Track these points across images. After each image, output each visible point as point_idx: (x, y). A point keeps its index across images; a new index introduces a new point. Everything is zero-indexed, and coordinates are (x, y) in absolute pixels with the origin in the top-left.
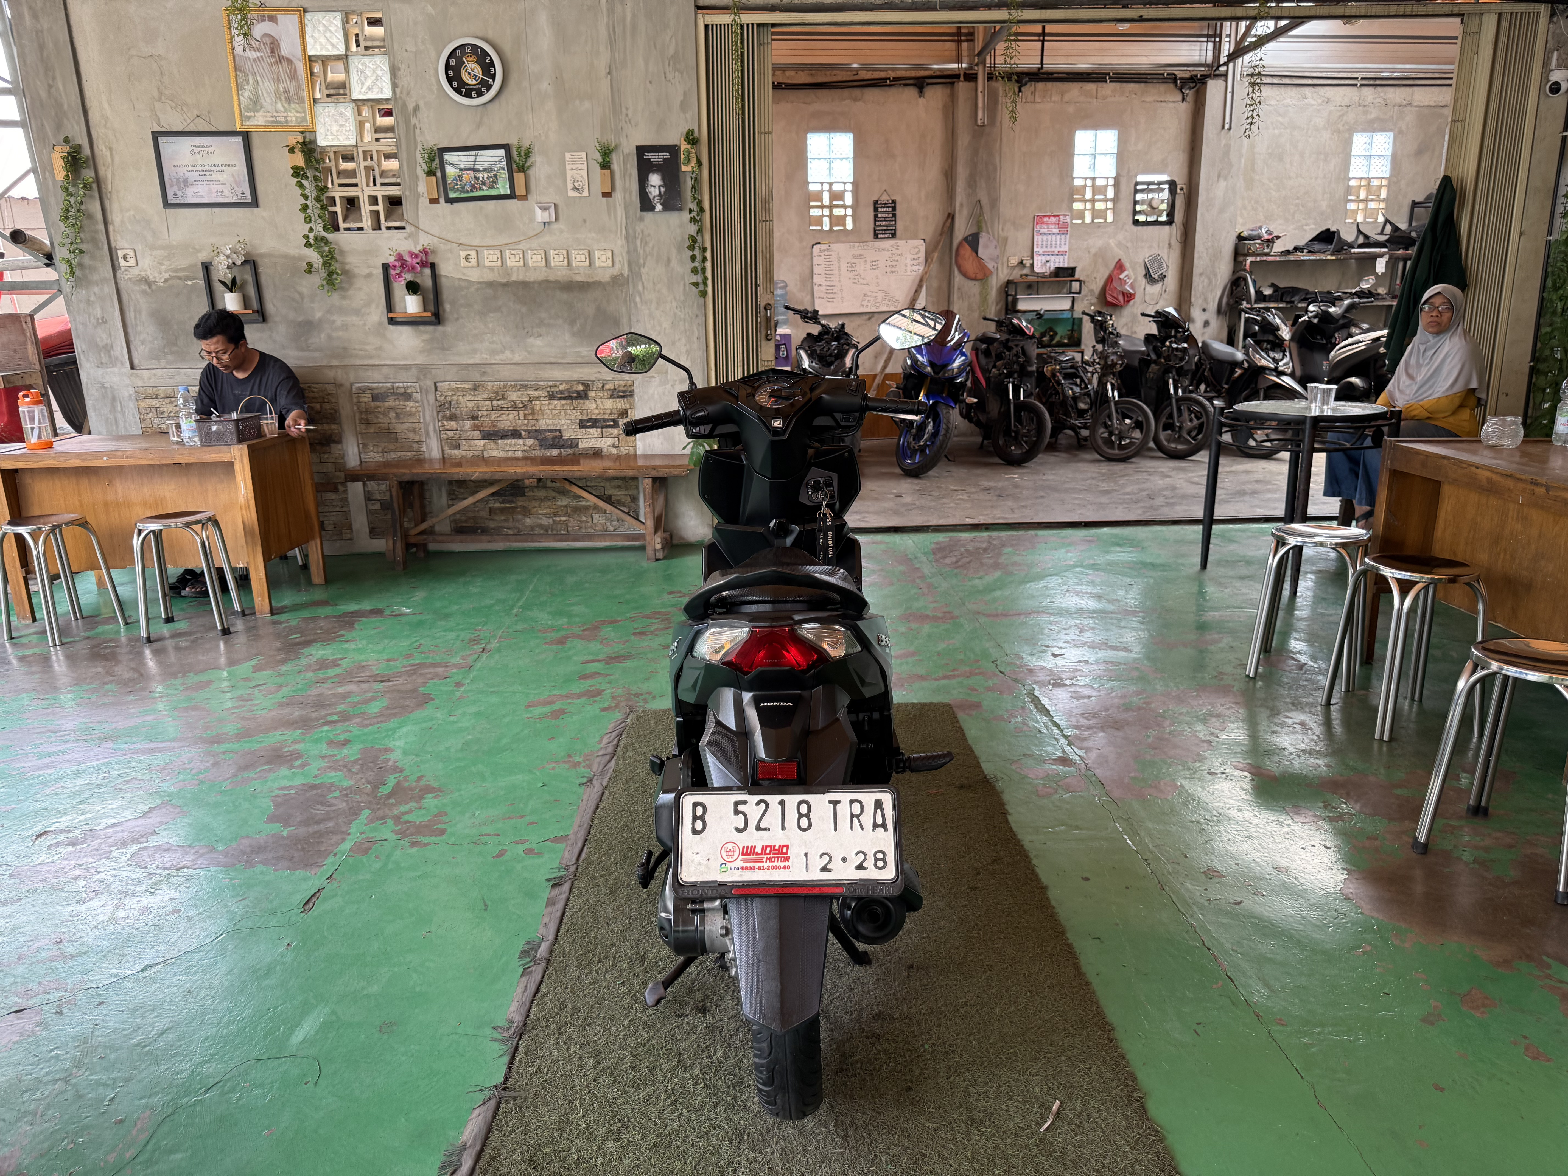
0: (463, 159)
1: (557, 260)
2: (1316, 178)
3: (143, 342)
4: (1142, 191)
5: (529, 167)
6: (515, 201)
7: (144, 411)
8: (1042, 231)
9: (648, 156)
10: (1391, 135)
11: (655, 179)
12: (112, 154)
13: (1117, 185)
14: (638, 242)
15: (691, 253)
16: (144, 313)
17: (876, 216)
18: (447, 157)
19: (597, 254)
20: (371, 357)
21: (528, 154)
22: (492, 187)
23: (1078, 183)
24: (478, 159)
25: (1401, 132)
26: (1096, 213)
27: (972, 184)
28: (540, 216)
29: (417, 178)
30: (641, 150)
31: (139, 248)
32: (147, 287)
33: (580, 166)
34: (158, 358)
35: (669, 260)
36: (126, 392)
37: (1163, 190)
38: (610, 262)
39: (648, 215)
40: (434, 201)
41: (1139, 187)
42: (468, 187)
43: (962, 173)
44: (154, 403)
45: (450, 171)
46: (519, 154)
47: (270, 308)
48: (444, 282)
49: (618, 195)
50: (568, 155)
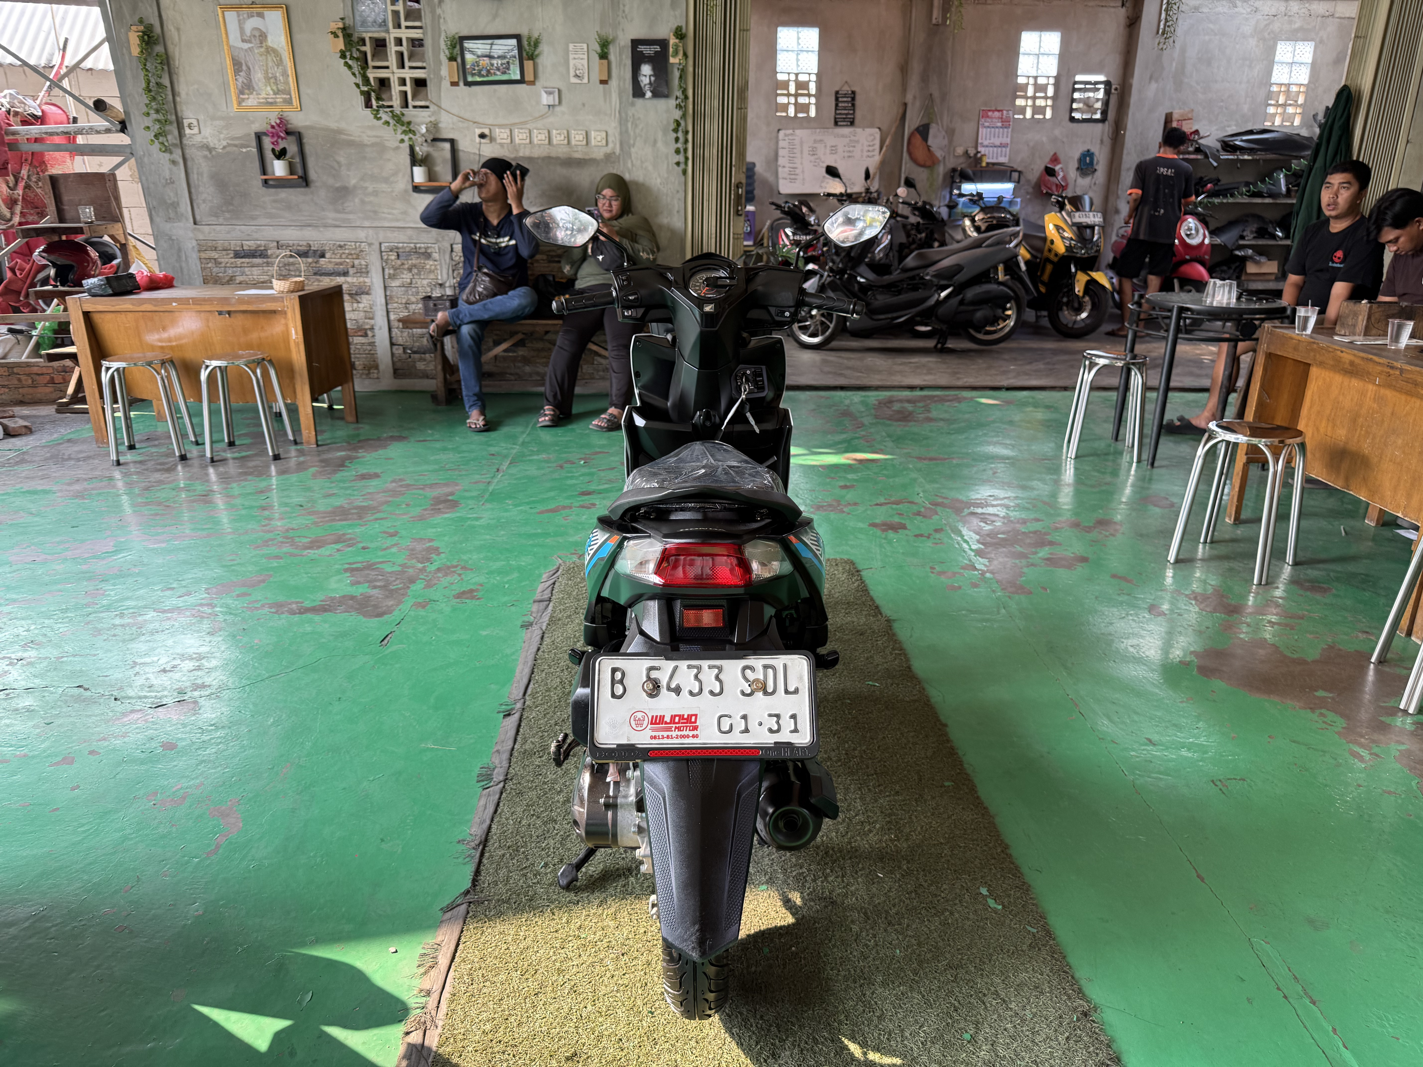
0: (480, 47)
1: (558, 139)
2: (1240, 83)
3: (204, 201)
4: (1080, 90)
5: (537, 56)
6: (524, 86)
7: (204, 261)
8: (987, 124)
9: (641, 48)
10: (1312, 44)
11: (646, 70)
12: (179, 35)
13: (1057, 85)
14: (629, 125)
15: (675, 135)
16: (205, 175)
17: (837, 105)
18: (468, 44)
19: (593, 134)
20: (397, 220)
21: (537, 44)
22: (504, 73)
23: (1021, 80)
24: (494, 47)
25: (1321, 41)
26: (1037, 110)
27: (925, 79)
28: (546, 99)
29: (440, 63)
30: (635, 43)
31: (201, 118)
32: (207, 153)
33: (581, 56)
34: (216, 216)
35: (655, 142)
36: (189, 245)
37: (1099, 89)
38: (604, 142)
39: (639, 102)
40: (454, 84)
41: (1076, 86)
42: (484, 72)
43: (916, 67)
44: (214, 255)
45: (469, 57)
46: (529, 44)
47: (312, 175)
48: (462, 156)
49: (614, 83)
50: (571, 46)
